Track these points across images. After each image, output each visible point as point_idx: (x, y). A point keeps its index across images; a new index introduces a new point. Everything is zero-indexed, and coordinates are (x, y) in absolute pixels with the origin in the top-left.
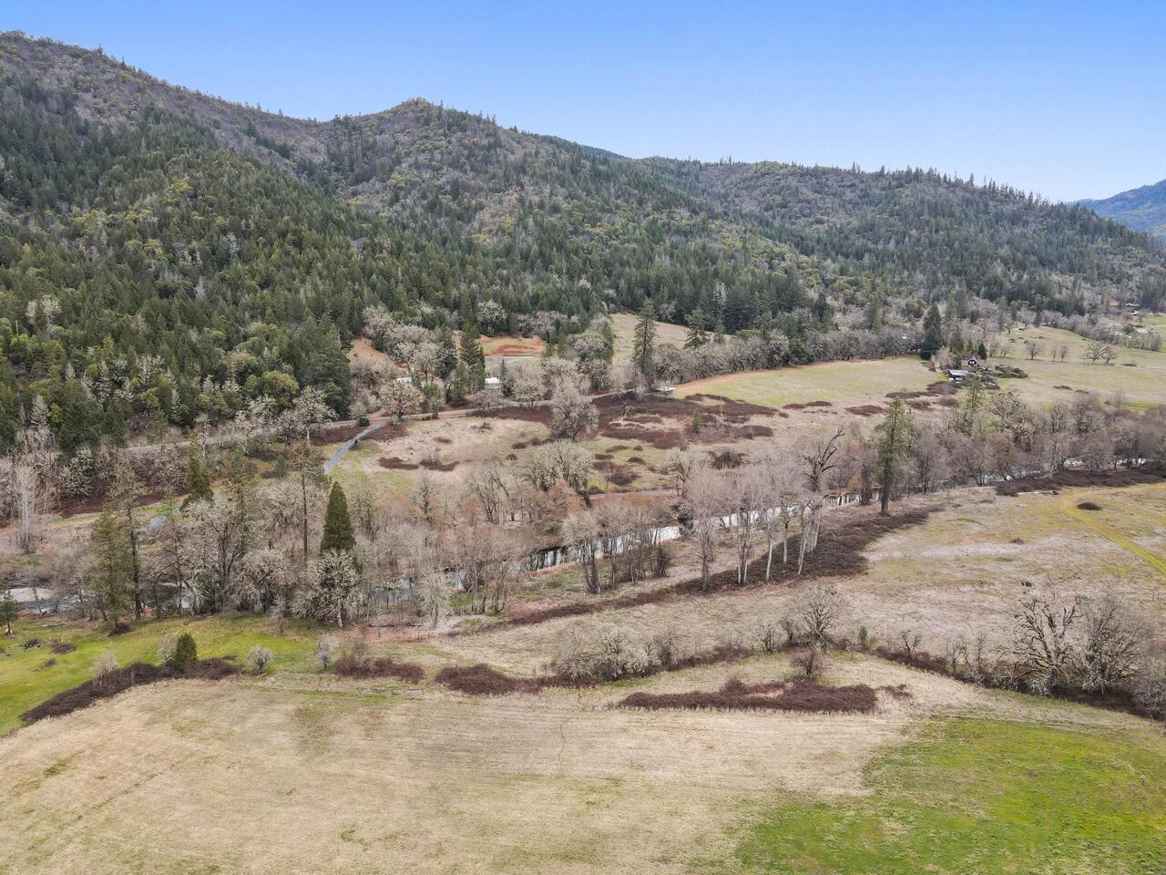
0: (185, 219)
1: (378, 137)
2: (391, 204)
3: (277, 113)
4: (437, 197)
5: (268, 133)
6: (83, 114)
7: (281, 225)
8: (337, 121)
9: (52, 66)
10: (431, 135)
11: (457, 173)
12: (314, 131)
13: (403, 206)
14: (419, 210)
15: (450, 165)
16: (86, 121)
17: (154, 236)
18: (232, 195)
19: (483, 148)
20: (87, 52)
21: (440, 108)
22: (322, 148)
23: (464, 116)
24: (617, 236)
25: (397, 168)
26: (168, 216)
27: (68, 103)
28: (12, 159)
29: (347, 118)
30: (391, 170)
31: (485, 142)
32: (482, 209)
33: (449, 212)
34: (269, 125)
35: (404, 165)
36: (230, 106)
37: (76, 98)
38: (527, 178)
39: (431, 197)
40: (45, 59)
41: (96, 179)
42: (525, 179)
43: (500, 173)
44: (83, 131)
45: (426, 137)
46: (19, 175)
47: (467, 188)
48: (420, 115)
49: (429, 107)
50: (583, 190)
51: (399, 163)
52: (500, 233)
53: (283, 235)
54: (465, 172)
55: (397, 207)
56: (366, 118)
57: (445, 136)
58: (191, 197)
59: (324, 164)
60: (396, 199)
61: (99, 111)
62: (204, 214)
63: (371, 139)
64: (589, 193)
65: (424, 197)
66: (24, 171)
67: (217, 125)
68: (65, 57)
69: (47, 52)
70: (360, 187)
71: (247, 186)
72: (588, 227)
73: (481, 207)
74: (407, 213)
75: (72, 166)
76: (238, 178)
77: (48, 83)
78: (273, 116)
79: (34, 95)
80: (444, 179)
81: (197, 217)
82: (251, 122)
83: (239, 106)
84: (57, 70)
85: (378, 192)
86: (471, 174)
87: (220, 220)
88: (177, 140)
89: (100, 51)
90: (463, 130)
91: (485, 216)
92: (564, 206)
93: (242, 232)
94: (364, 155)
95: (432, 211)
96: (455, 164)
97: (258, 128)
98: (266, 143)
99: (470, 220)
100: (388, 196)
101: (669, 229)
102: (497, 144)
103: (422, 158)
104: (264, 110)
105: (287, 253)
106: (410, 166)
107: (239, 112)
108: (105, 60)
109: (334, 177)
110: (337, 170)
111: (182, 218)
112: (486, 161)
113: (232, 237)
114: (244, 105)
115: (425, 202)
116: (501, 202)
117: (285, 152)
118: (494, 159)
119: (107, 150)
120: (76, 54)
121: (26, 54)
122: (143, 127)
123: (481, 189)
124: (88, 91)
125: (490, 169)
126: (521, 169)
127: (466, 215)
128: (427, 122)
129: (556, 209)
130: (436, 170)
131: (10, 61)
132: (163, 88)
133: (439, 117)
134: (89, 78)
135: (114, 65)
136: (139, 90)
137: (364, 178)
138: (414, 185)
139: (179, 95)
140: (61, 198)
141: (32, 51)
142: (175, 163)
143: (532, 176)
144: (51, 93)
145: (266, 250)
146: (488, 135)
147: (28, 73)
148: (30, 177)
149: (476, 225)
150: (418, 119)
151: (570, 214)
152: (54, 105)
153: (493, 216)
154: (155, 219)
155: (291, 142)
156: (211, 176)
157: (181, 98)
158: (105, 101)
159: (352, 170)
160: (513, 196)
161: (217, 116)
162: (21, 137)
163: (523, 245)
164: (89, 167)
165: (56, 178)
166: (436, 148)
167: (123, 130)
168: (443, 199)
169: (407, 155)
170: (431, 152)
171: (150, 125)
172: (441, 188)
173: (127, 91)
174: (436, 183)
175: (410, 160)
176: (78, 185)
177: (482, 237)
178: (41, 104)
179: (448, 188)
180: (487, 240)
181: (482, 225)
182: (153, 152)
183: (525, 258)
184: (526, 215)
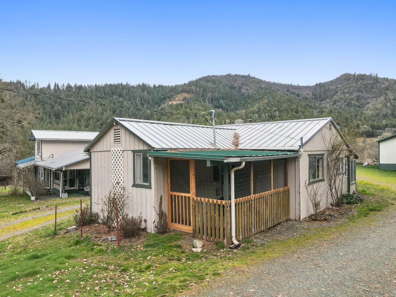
0: (265, 109)
1: (330, 87)
2: (333, 105)
3: (297, 85)
4: (350, 101)
5: (293, 91)
6: (243, 91)
7: (292, 107)
8: (317, 85)
9: (237, 81)
10: (350, 83)
11: (360, 94)
12: (309, 88)
13: (337, 106)
14: (343, 106)
15: (357, 91)
16: (244, 93)
17: (256, 113)
18: (279, 102)
19: (370, 84)
20: (245, 76)
21: (354, 75)
22: (311, 93)
23: (363, 75)
25: (336, 94)
26: (260, 109)
27: (240, 88)
29: (320, 83)
30: (334, 95)
31: (372, 82)
32: (369, 103)
33: (355, 106)
34: (294, 88)
35: (338, 93)
36: (283, 85)
37: (242, 87)
39: (348, 101)
40: (236, 79)
41: (244, 104)
42: (388, 92)
43: (378, 91)
44: (242, 95)
45: (348, 84)
46: (226, 105)
47: (363, 98)
48: (346, 78)
49: (350, 75)
51: (337, 93)
52: (375, 110)
53: (292, 110)
54: (363, 93)
55: (335, 106)
56: (327, 82)
57: (355, 82)
58: (267, 104)
59: (311, 97)
60: (335, 103)
61: (247, 90)
62: (271, 107)
63: (327, 88)
65: (345, 102)
66: (228, 103)
67: (278, 90)
68: (240, 78)
69: (236, 77)
70: (322, 102)
71: (284, 100)
73: (368, 103)
74: (338, 107)
75: (239, 102)
76: (281, 98)
77: (236, 85)
79: (232, 88)
80: (354, 96)
81: (268, 108)
82: (289, 88)
83: (285, 85)
84: (238, 81)
85: (328, 103)
86: (365, 93)
87: (274, 109)
88: (266, 93)
89: (249, 75)
90: (363, 80)
91: (370, 105)
93: (281, 111)
94: (325, 93)
95: (348, 106)
96: (359, 90)
97: (291, 90)
98: (293, 93)
99: (363, 107)
100: (331, 103)
102: (378, 82)
103: (346, 90)
104: (293, 85)
105: (293, 115)
107: (285, 86)
108: (250, 77)
110: (315, 99)
111: (264, 109)
112: (372, 88)
113: (277, 112)
114: (287, 84)
115: (345, 104)
116: (377, 100)
117: (298, 95)
118: (375, 87)
119: (248, 98)
120: (243, 77)
121: (231, 79)
122: (258, 92)
123: (369, 98)
124: (245, 85)
125: (374, 90)
126: (387, 89)
127: (361, 106)
128: (349, 79)
130: (351, 93)
131: (227, 81)
132: (265, 82)
133: (353, 77)
134: (245, 82)
135: (252, 78)
136: (258, 83)
137: (325, 99)
138: (342, 99)
139: (269, 83)
140: (235, 109)
141: (233, 78)
142: (265, 98)
143: (391, 91)
144: (236, 87)
145: (287, 114)
146: (373, 80)
147: (231, 83)
148: (229, 105)
149: (365, 108)
150: (345, 79)
152: (236, 90)
153: (373, 105)
154: (257, 110)
155: (300, 93)
156: (273, 98)
157: (269, 84)
158: (249, 87)
159: (320, 98)
160: (382, 98)
161: (279, 88)
162: (228, 97)
163: (384, 112)
164: (243, 102)
165: (235, 105)
166: (351, 87)
167: (253, 93)
168: (353, 102)
169: (340, 90)
170: (349, 88)
171: (259, 91)
172: (352, 99)
173: (255, 84)
174: (351, 97)
175: (341, 92)
176: (240, 106)
177: (367, 112)
178: (233, 90)
179: (355, 98)
180: (369, 113)
181: (368, 108)
182: (259, 96)
183: (385, 116)
184: (387, 102)
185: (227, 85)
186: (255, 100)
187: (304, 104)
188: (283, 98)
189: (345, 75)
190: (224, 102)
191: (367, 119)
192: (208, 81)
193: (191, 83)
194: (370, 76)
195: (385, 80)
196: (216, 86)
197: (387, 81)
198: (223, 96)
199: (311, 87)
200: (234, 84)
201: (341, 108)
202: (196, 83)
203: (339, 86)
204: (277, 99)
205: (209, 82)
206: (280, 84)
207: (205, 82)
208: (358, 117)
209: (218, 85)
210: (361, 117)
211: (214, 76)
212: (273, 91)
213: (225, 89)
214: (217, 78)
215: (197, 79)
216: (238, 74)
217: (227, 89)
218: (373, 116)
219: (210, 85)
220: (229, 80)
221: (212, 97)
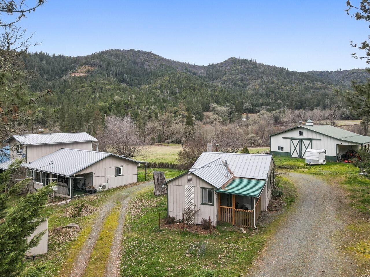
0: (167, 85)
1: (220, 68)
2: (222, 85)
3: (193, 64)
4: (236, 82)
5: (190, 69)
6: (146, 67)
7: (190, 85)
8: (210, 65)
9: (140, 56)
10: (236, 66)
11: (243, 75)
12: (203, 68)
13: (226, 85)
14: (230, 85)
15: (241, 73)
16: (146, 69)
17: (159, 89)
18: (178, 79)
19: (251, 68)
20: (148, 52)
21: (239, 59)
22: (205, 73)
23: (246, 60)
24: (293, 90)
25: (225, 75)
26: (162, 85)
27: (143, 64)
28: (129, 76)
29: (212, 64)
30: (223, 76)
31: (252, 66)
33: (239, 86)
34: (191, 67)
35: (227, 74)
36: (181, 63)
37: (145, 63)
38: (264, 75)
39: (234, 81)
41: (147, 80)
42: (264, 76)
43: (256, 75)
44: (145, 71)
45: (234, 67)
46: (130, 79)
47: (245, 79)
48: (233, 61)
49: (236, 59)
50: (283, 78)
51: (226, 74)
52: (254, 90)
53: (190, 88)
54: (245, 75)
55: (224, 85)
56: (218, 64)
57: (240, 66)
58: (169, 81)
59: (205, 76)
60: (224, 83)
61: (150, 66)
62: (171, 84)
63: (218, 69)
64: (285, 78)
65: (232, 82)
66: (131, 78)
67: (177, 68)
68: (143, 54)
69: (139, 53)
70: (214, 81)
71: (183, 78)
72: (283, 87)
73: (249, 84)
74: (227, 87)
75: (142, 77)
76: (181, 76)
77: (138, 60)
78: (192, 65)
79: (135, 63)
80: (239, 77)
81: (169, 85)
82: (186, 66)
83: (184, 63)
84: (141, 57)
85: (219, 82)
86: (247, 76)
87: (175, 85)
88: (167, 70)
89: (151, 52)
90: (246, 64)
91: (250, 86)
92: (276, 82)
93: (180, 88)
94: (216, 73)
95: (234, 85)
96: (242, 73)
97: (188, 68)
98: (190, 72)
99: (246, 87)
100: (221, 83)
101: (313, 88)
102: (256, 67)
103: (232, 72)
104: (190, 64)
105: (191, 92)
106: (229, 74)
107: (183, 64)
108: (152, 54)
109: (207, 79)
110: (208, 77)
111: (166, 85)
112: (252, 71)
113: (177, 89)
114: (185, 63)
115: (232, 83)
116: (255, 82)
117: (195, 74)
118: (255, 71)
119: (150, 74)
120: (145, 53)
121: (134, 54)
122: (159, 69)
123: (250, 79)
124: (147, 61)
125: (253, 74)
126: (263, 73)
127: (244, 86)
128: (235, 63)
129: (273, 83)
130: (237, 75)
131: (130, 56)
132: (165, 60)
133: (239, 61)
134: (148, 59)
135: (154, 55)
136: (159, 60)
137: (216, 79)
138: (230, 79)
139: (169, 61)
140: (139, 84)
141: (136, 53)
142: (166, 75)
143: (266, 75)
144: (139, 62)
145: (186, 91)
146: (253, 65)
147: (134, 58)
148: (132, 80)
149: (247, 88)
150: (232, 62)
151: (277, 84)
152: (139, 65)
153: (253, 86)
154: (159, 86)
155: (196, 71)
156: (174, 76)
157: (169, 62)
158: (151, 63)
159: (213, 77)
160: (259, 80)
161: (178, 66)
162: (131, 72)
163: (261, 92)
164: (146, 78)
165: (138, 80)
166: (237, 69)
167: (154, 69)
168: (238, 82)
169: (228, 72)
170: (235, 70)
171: (161, 68)
172: (237, 80)
173: (156, 61)
174: (236, 78)
175: (229, 73)
176: (143, 81)
177: (249, 91)
178: (136, 65)
179: (240, 79)
180: (250, 92)
181: (249, 88)
182: (161, 73)
183: (261, 95)
184: (263, 84)
185: (130, 60)
186: (157, 76)
187: (200, 82)
188: (182, 76)
189: (232, 58)
190: (128, 76)
191: (249, 97)
192: (112, 55)
193: (94, 56)
194: (251, 61)
195: (261, 65)
196: (119, 60)
197: (263, 66)
198: (126, 71)
199: (205, 67)
200: (137, 60)
201: (229, 87)
202: (99, 56)
203: (227, 68)
204: (177, 76)
206: (179, 62)
207: (108, 55)
208: (242, 96)
209: (121, 59)
210: (244, 96)
211: (117, 50)
212: (173, 69)
213: (129, 64)
214: (121, 53)
215: (100, 52)
216: (141, 50)
217: (131, 64)
218: (252, 95)
219: (114, 59)
220: (132, 55)
221: (116, 71)
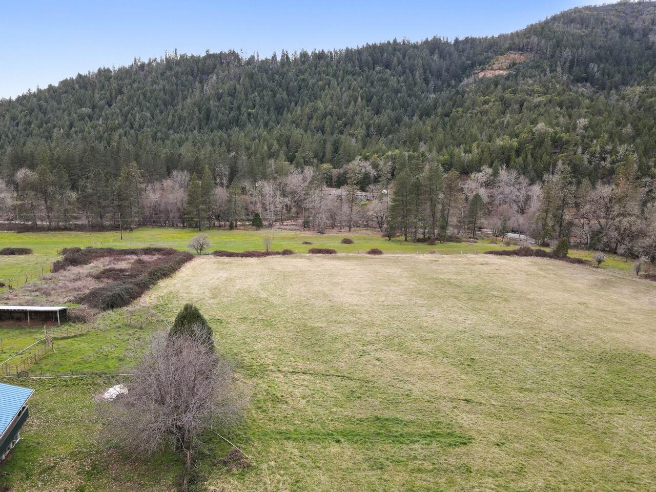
6: (653, 38)
16: (653, 43)
27: (645, 34)
28: (602, 66)
37: (651, 30)
40: (638, 11)
41: (646, 72)
44: (648, 48)
46: (603, 74)
66: (606, 71)
68: (651, 8)
69: (641, 8)
75: (634, 66)
77: (637, 25)
79: (626, 32)
84: (643, 16)
121: (628, 11)
131: (618, 16)
140: (623, 84)
141: (632, 8)
144: (636, 30)
147: (627, 21)
148: (609, 74)
152: (637, 36)
162: (611, 55)
164: (646, 65)
165: (623, 73)
176: (635, 76)
178: (628, 37)
185: (614, 27)
190: (599, 67)
192: (572, 21)
193: (532, 30)
196: (587, 31)
198: (598, 55)
200: (633, 23)
202: (543, 28)
205: (572, 24)
207: (564, 23)
209: (593, 28)
211: (588, 8)
213: (609, 37)
214: (595, 13)
215: (549, 18)
217: (615, 35)
219: (575, 29)
220: (622, 14)
221: (574, 58)
